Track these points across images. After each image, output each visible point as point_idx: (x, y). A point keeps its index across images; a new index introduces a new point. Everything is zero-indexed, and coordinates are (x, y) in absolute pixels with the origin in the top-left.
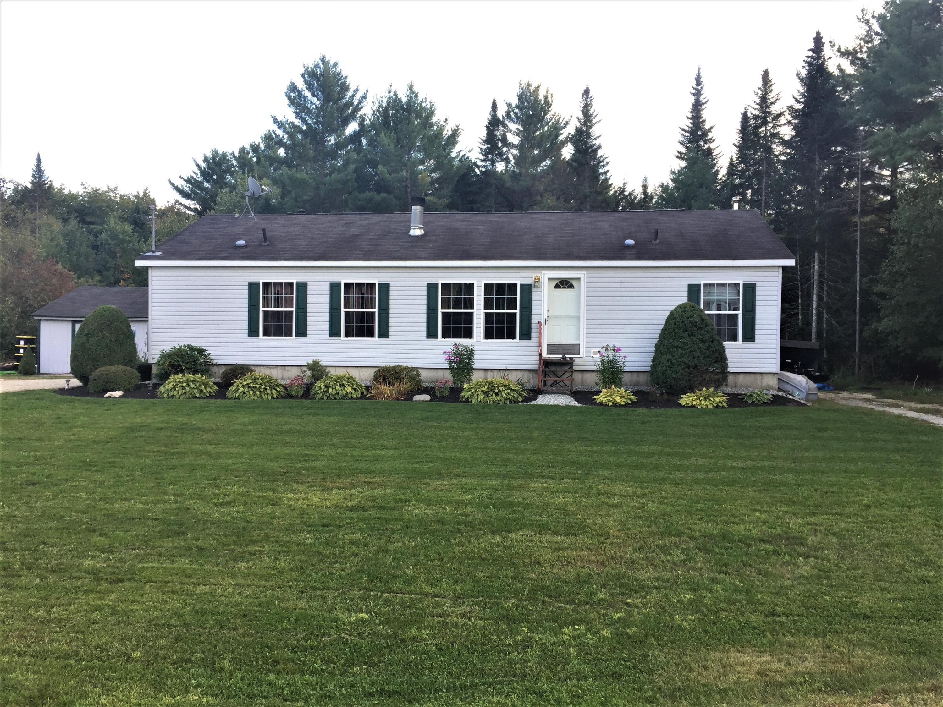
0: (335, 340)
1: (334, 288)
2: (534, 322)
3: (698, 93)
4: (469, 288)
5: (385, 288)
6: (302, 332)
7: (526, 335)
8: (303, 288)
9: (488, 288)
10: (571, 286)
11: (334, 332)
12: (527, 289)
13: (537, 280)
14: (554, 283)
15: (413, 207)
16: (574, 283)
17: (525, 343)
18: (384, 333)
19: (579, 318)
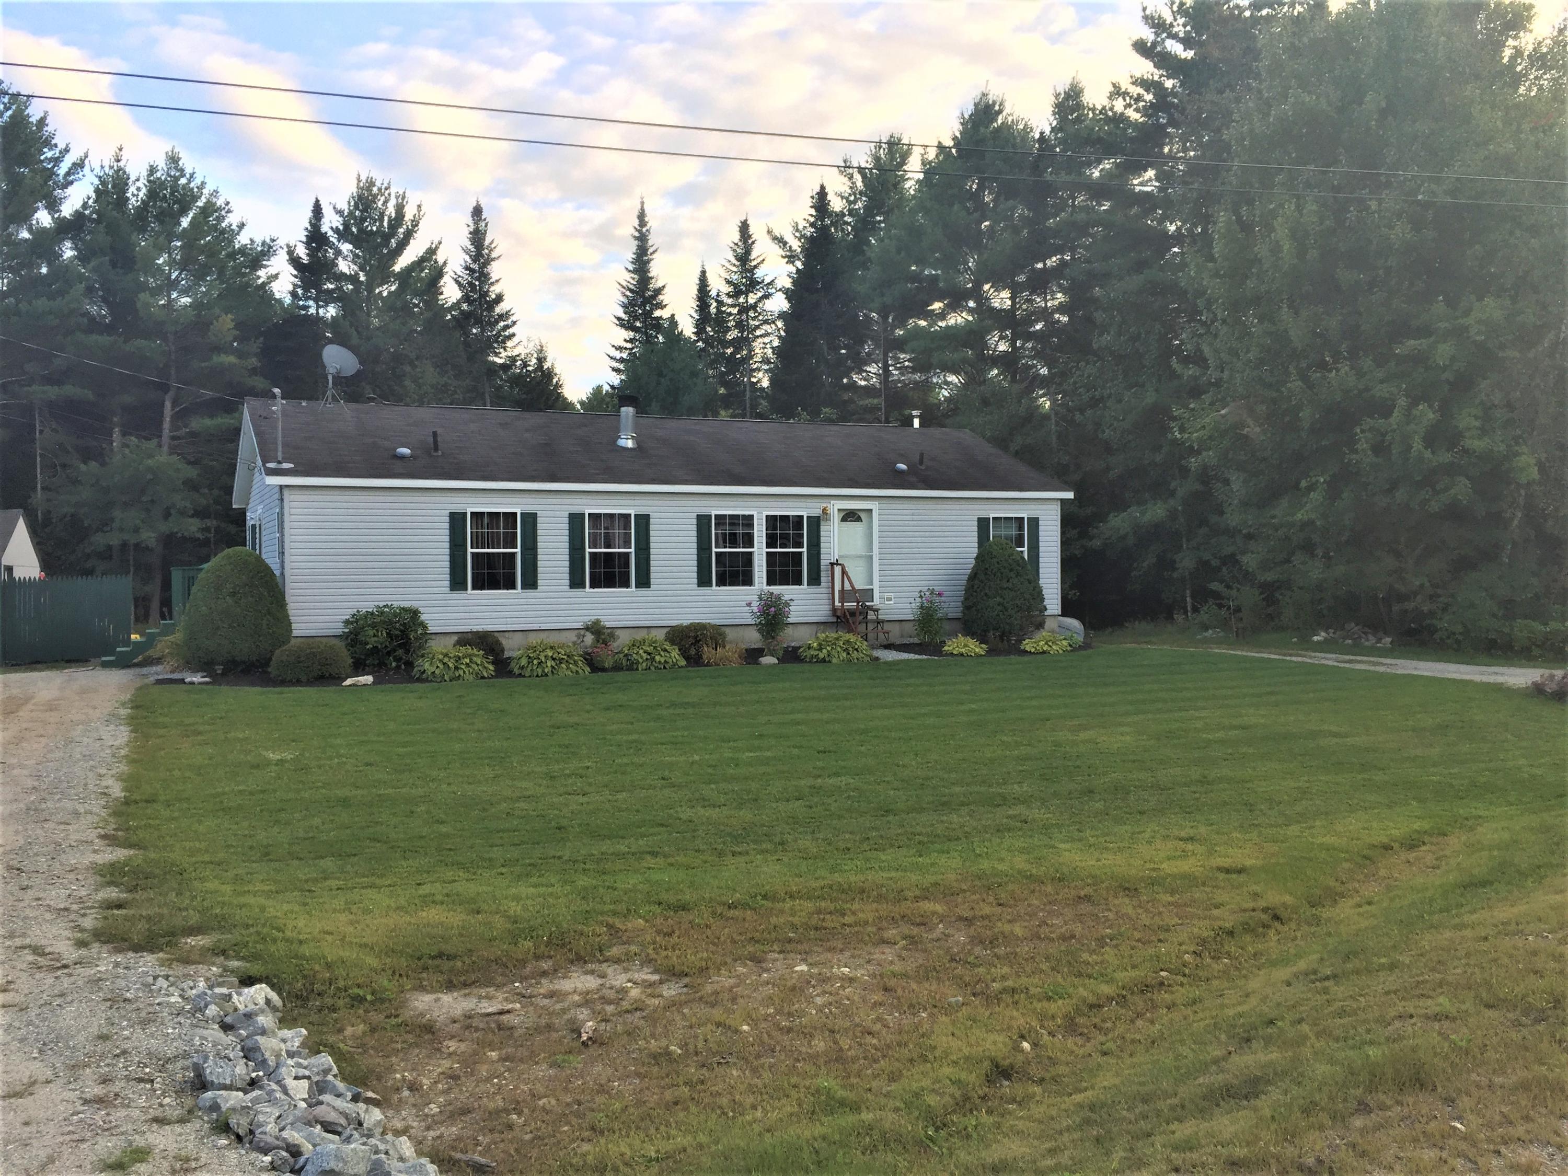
0: (578, 592)
1: (575, 520)
2: (824, 562)
3: (642, 239)
4: (748, 521)
5: (644, 521)
6: (531, 583)
7: (815, 580)
8: (530, 520)
9: (772, 521)
10: (859, 519)
11: (576, 582)
12: (815, 523)
13: (824, 510)
14: (842, 514)
15: (623, 409)
16: (863, 515)
17: (814, 589)
18: (644, 581)
19: (871, 557)
